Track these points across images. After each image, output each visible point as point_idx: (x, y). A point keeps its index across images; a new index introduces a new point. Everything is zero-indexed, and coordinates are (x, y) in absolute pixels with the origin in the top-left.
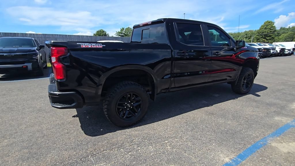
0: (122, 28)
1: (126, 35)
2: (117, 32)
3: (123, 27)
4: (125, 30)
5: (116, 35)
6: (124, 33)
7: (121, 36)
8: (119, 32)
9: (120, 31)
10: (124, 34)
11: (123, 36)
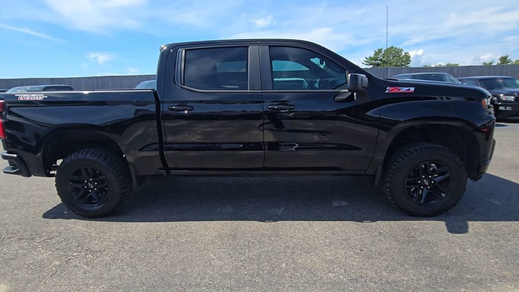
0: (379, 50)
1: (384, 62)
2: (366, 58)
3: (381, 48)
4: (383, 53)
5: (365, 63)
6: (381, 58)
7: (374, 65)
8: (370, 58)
9: (372, 55)
10: (381, 60)
11: (378, 65)
